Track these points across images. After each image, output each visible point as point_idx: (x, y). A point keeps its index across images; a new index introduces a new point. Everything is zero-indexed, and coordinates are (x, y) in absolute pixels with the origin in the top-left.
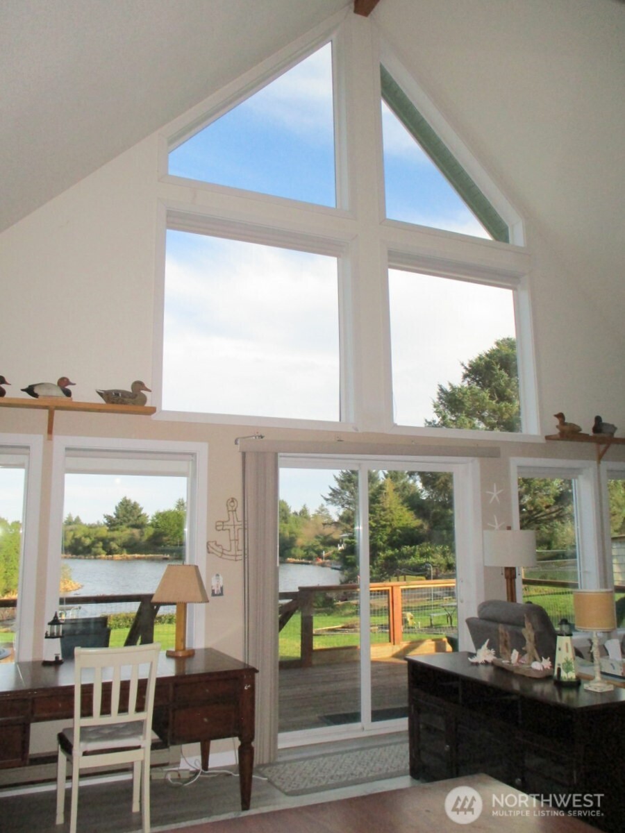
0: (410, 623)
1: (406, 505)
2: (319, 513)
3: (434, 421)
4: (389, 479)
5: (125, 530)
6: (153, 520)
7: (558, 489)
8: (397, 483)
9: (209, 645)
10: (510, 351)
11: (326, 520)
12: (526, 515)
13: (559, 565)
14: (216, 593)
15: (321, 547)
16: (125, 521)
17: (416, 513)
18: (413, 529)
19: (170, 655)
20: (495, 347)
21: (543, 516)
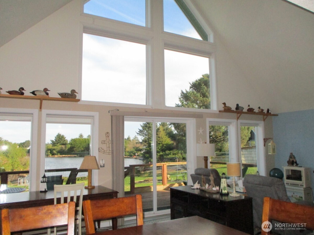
0: (169, 179)
1: (167, 135)
2: (134, 139)
3: (179, 104)
4: (161, 126)
5: (59, 146)
6: (70, 142)
7: (224, 130)
8: (164, 128)
9: (100, 184)
10: (207, 78)
11: (137, 142)
12: (212, 139)
13: (223, 158)
14: (102, 166)
15: (135, 152)
16: (59, 142)
17: (171, 139)
18: (170, 145)
19: (86, 188)
20: (202, 77)
21: (218, 140)
